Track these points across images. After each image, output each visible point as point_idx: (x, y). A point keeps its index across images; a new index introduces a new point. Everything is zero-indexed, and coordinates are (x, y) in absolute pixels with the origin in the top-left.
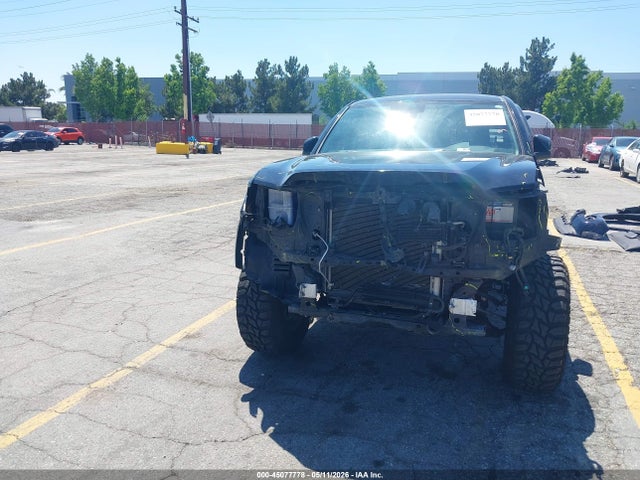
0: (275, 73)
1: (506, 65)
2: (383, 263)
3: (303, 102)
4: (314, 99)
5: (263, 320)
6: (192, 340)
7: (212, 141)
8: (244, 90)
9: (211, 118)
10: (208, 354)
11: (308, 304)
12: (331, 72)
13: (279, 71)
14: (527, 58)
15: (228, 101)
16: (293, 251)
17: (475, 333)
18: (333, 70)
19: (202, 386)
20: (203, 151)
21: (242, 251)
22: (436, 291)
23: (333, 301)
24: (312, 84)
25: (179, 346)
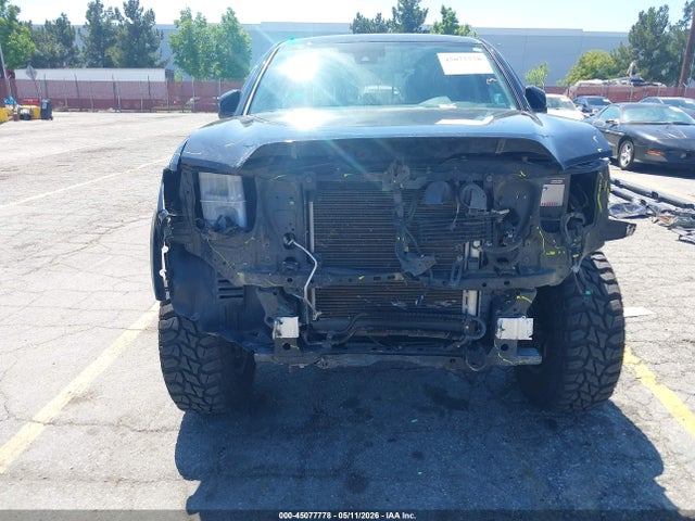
0: (113, 18)
1: (379, 17)
2: (398, 276)
3: (152, 55)
4: (165, 51)
5: (209, 373)
6: (85, 406)
7: (38, 103)
8: (73, 38)
9: (32, 74)
10: (116, 426)
11: (287, 347)
12: (183, 19)
13: (118, 15)
14: (400, 9)
15: (53, 53)
16: (256, 269)
17: (527, 362)
18: (186, 16)
19: (122, 488)
20: (28, 117)
21: (162, 273)
22: (472, 309)
23: (322, 338)
24: (161, 33)
25: (65, 419)
